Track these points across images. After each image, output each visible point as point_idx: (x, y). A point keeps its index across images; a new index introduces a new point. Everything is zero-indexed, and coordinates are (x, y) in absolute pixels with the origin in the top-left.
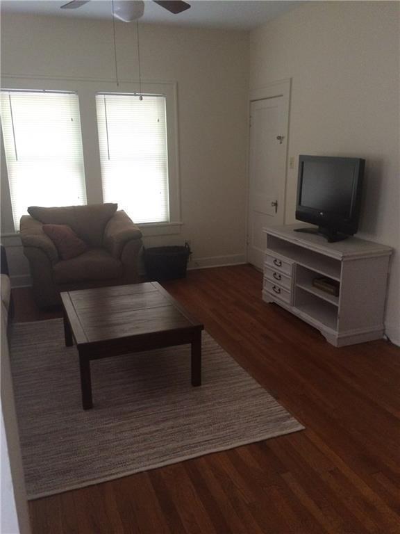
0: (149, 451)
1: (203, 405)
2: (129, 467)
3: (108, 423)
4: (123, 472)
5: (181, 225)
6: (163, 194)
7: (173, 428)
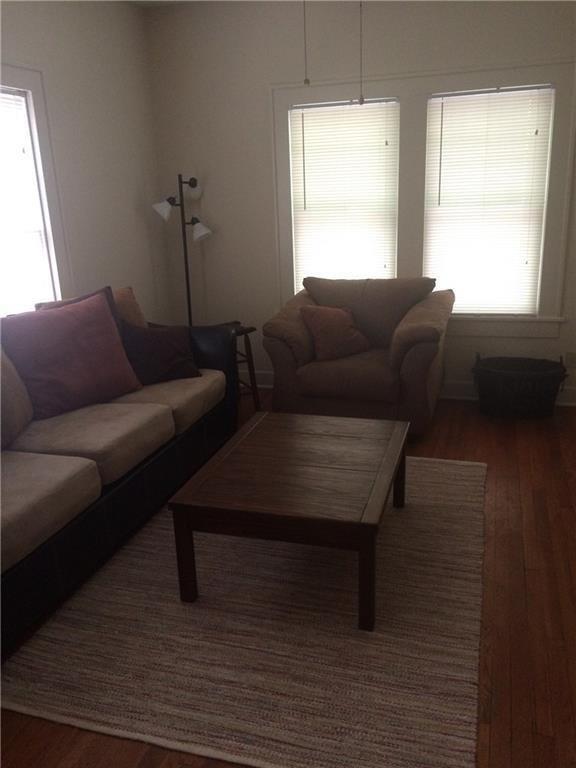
0: (188, 713)
1: (339, 670)
2: (138, 725)
3: (186, 637)
4: (124, 728)
5: (560, 323)
6: (531, 265)
7: (256, 688)
